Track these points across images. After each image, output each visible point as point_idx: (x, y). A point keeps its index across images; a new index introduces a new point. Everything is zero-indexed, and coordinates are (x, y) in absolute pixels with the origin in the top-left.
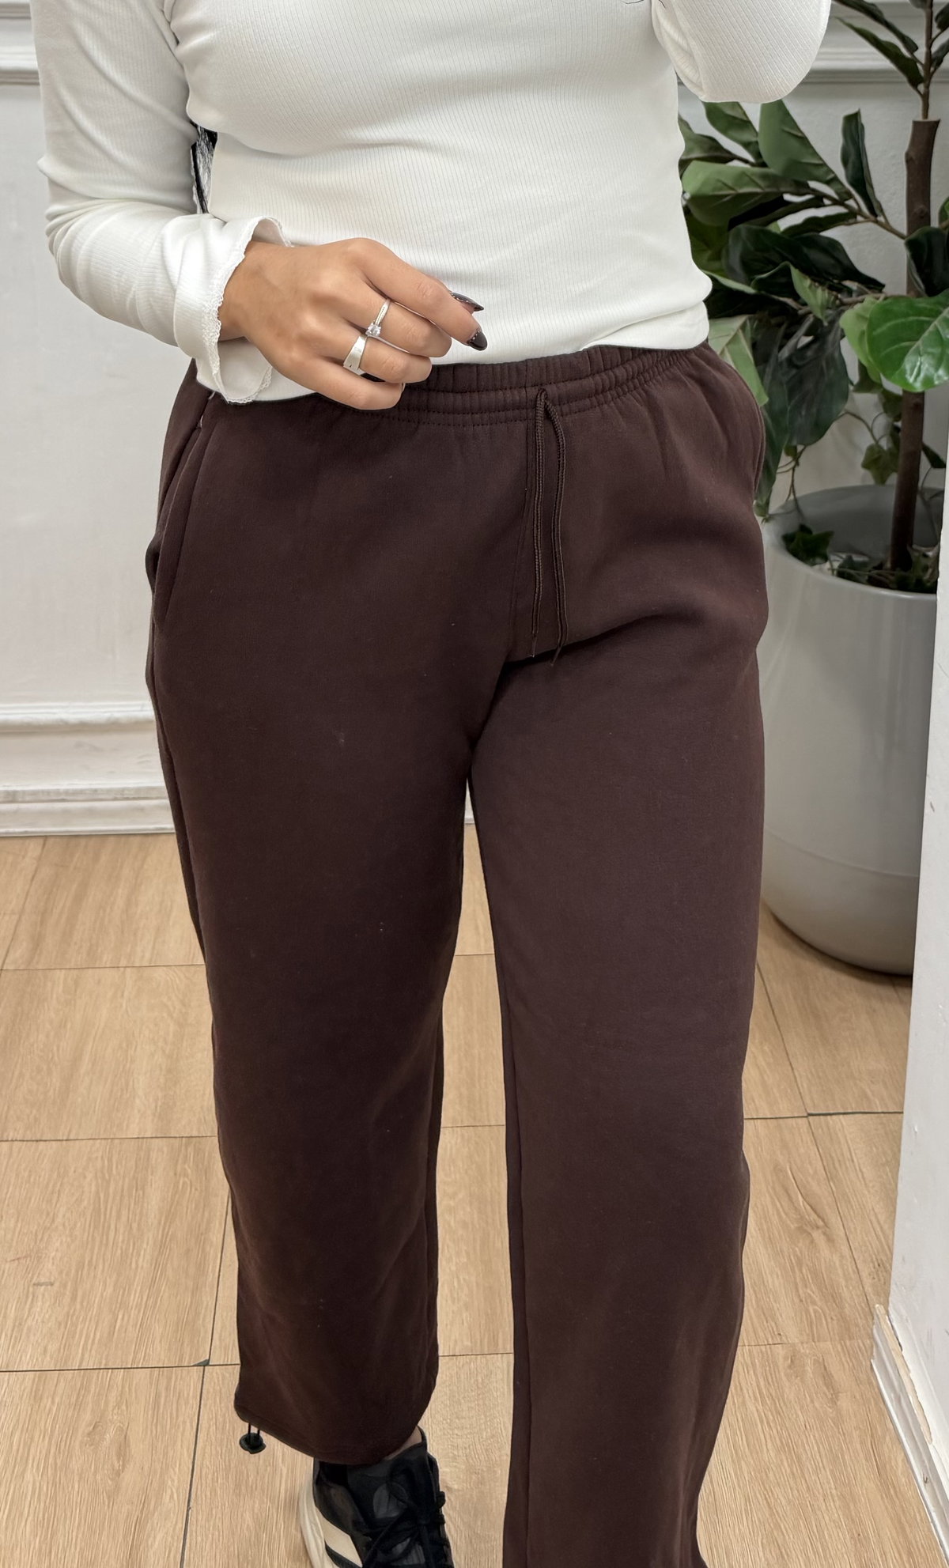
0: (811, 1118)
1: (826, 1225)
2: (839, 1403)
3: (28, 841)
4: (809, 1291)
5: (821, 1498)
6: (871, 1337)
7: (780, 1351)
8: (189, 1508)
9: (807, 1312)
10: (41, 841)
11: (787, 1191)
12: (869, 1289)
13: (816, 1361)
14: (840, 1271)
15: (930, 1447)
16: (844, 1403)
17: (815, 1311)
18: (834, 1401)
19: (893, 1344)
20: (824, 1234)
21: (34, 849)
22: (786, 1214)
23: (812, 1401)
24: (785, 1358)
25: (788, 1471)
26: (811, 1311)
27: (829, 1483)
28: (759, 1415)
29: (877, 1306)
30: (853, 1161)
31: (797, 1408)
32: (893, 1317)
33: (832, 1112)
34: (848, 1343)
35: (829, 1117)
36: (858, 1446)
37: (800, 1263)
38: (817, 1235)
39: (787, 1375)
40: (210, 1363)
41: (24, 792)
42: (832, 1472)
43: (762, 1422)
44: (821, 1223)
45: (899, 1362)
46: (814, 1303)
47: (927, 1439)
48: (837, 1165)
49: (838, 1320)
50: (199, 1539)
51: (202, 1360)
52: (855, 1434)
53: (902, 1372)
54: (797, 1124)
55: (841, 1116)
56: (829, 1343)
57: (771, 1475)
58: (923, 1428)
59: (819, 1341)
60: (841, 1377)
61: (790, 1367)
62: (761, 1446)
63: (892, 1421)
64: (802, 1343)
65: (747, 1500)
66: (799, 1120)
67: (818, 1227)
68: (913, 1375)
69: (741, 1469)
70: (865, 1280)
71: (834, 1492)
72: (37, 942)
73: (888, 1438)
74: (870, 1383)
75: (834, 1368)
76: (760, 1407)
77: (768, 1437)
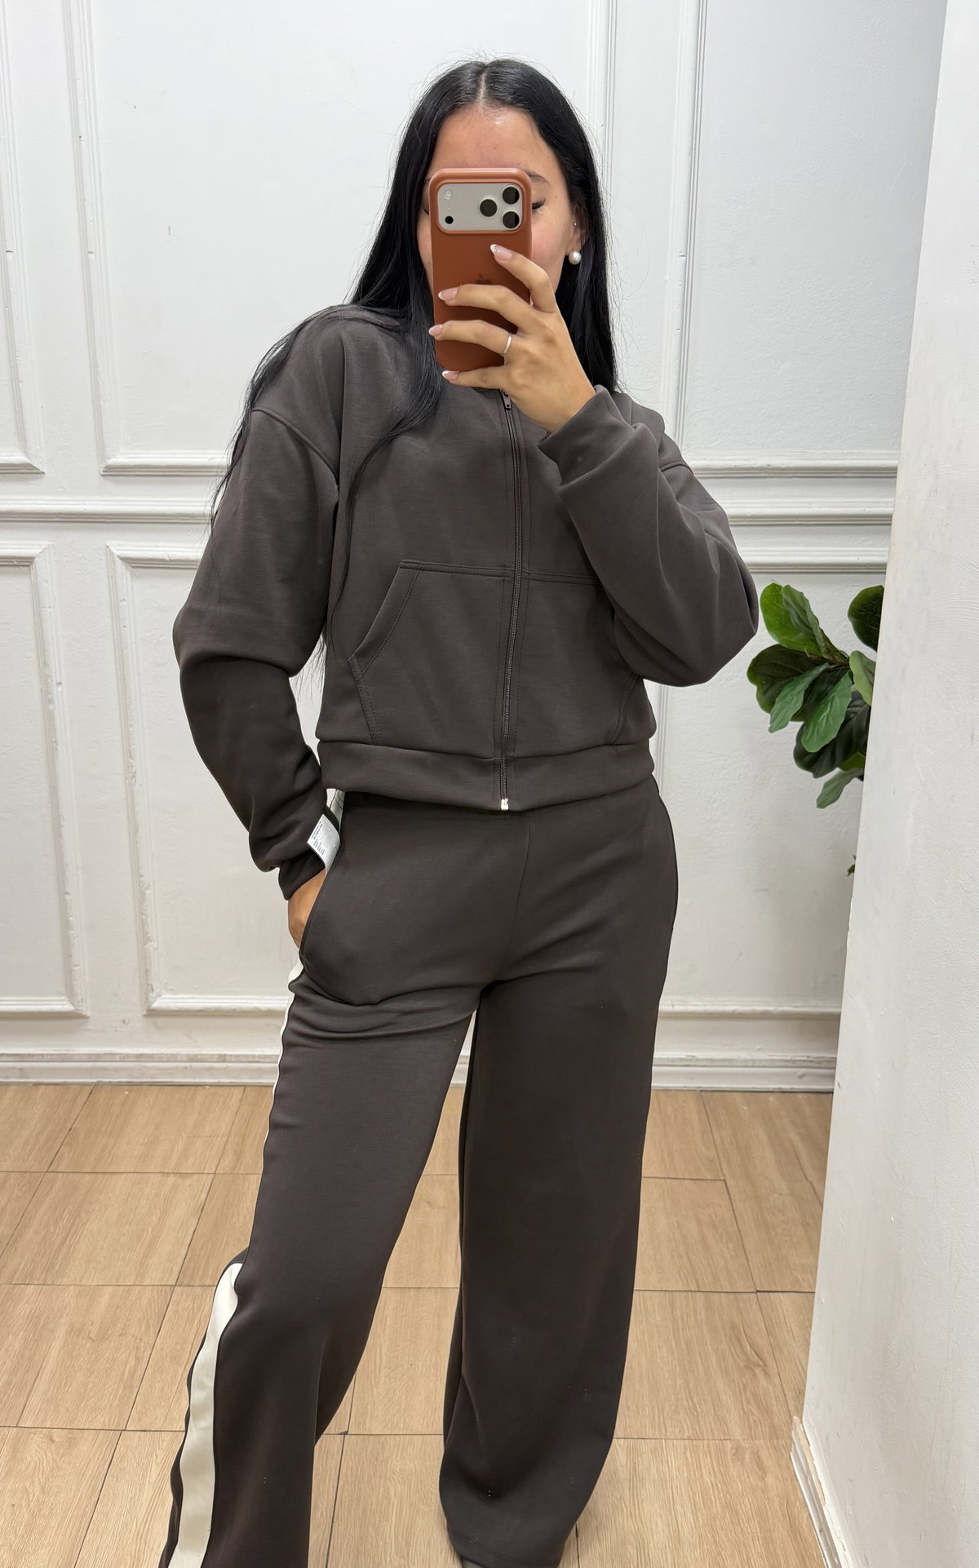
0: (759, 1294)
1: (765, 1365)
2: (766, 1479)
3: (233, 1088)
4: (750, 1407)
5: (750, 1539)
6: (791, 1438)
7: (728, 1444)
8: (333, 1522)
9: (749, 1421)
10: (242, 1088)
11: (739, 1342)
12: (792, 1408)
13: (753, 1452)
14: (773, 1396)
15: (824, 1508)
16: (770, 1479)
17: (754, 1420)
18: (763, 1478)
19: (804, 1442)
20: (764, 1370)
21: (237, 1094)
22: (738, 1357)
23: (748, 1477)
24: (732, 1449)
25: (729, 1519)
26: (752, 1421)
27: (756, 1529)
28: (712, 1485)
29: (795, 1417)
30: (786, 1323)
31: (738, 1480)
32: (804, 1425)
33: (774, 1290)
34: (775, 1441)
35: (771, 1294)
36: (778, 1508)
37: (745, 1389)
38: (758, 1371)
39: (732, 1460)
40: (349, 1433)
41: (231, 1055)
42: (759, 1523)
43: (713, 1489)
44: (761, 1363)
45: (807, 1454)
46: (753, 1414)
47: (822, 1503)
48: (775, 1325)
49: (770, 1427)
50: (339, 1541)
51: (343, 1431)
52: (776, 1500)
53: (809, 1461)
54: (749, 1298)
55: (780, 1294)
56: (762, 1441)
57: (718, 1522)
58: (820, 1496)
59: (756, 1439)
60: (768, 1462)
61: (734, 1455)
62: (711, 1503)
63: (801, 1490)
64: (744, 1440)
65: (700, 1536)
66: (751, 1295)
67: (759, 1366)
68: (816, 1462)
69: (697, 1517)
70: (789, 1401)
71: (759, 1534)
72: (239, 1156)
73: (798, 1504)
74: (789, 1468)
75: (764, 1457)
76: (713, 1480)
77: (717, 1498)
